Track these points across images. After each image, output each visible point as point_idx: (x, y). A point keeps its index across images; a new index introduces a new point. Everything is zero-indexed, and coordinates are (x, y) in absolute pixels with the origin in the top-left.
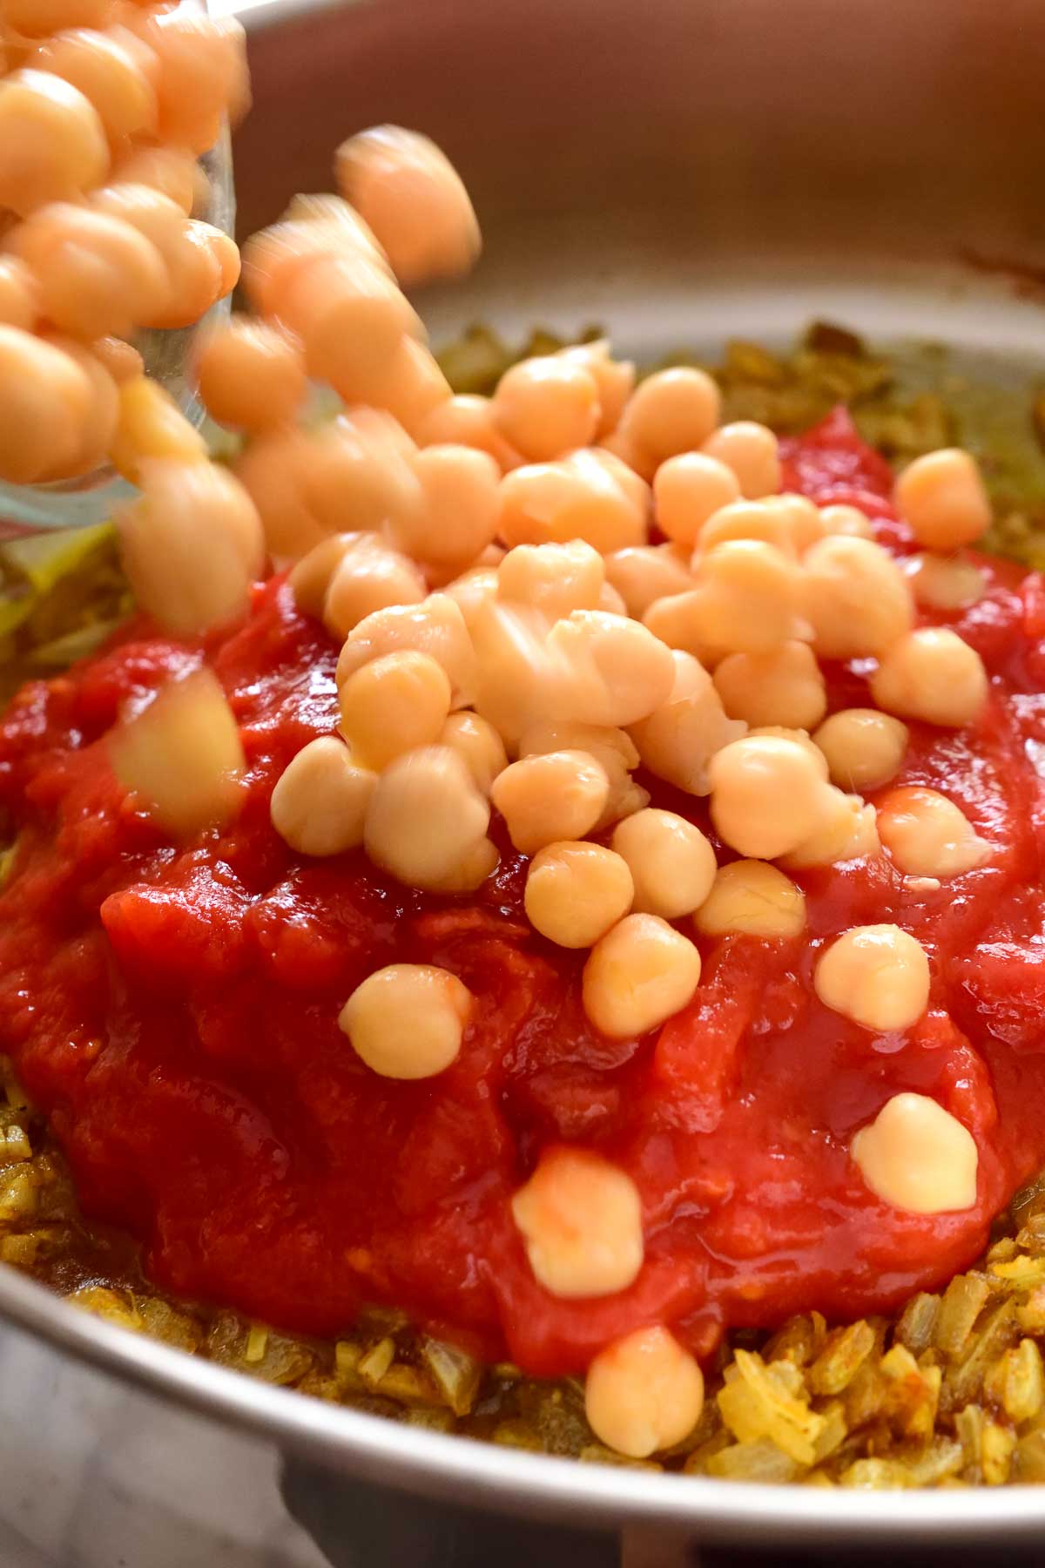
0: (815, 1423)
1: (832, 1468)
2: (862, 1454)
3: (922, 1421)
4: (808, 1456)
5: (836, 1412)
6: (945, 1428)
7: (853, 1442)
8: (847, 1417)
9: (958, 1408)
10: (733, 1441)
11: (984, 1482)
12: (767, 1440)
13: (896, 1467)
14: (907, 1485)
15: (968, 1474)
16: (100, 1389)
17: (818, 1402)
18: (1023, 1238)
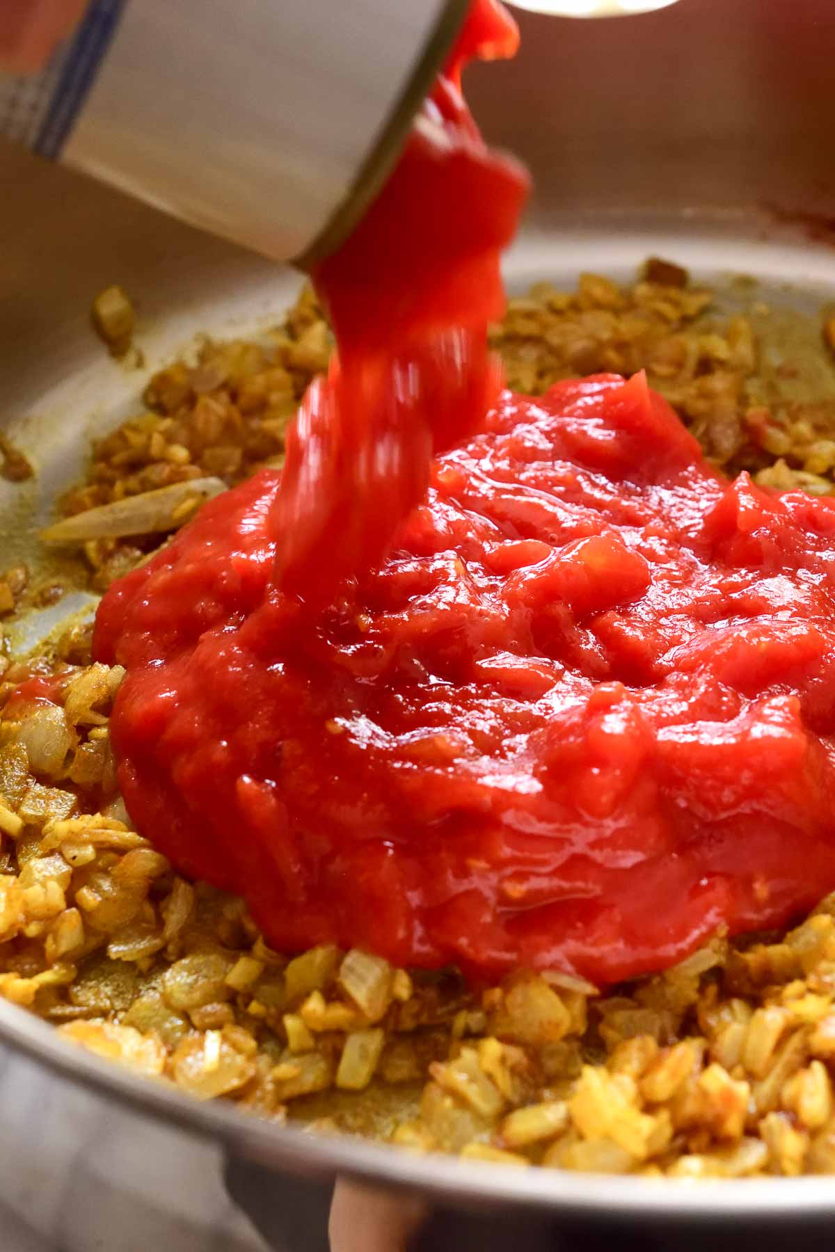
0: (647, 1124)
1: (660, 1160)
2: (685, 1151)
3: (733, 1126)
4: (640, 1150)
5: (664, 1116)
6: (752, 1131)
7: (680, 1141)
8: (673, 1120)
9: (762, 1115)
10: (581, 1137)
11: (782, 1173)
12: (608, 1138)
13: (714, 1162)
14: (723, 1175)
15: (771, 1168)
16: (82, 1102)
17: (649, 1107)
18: (812, 981)
